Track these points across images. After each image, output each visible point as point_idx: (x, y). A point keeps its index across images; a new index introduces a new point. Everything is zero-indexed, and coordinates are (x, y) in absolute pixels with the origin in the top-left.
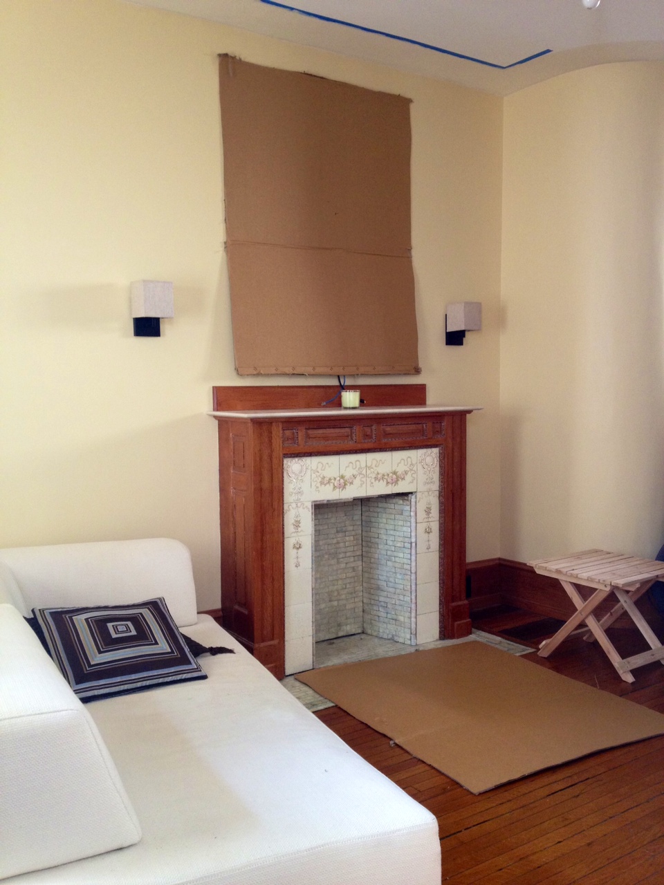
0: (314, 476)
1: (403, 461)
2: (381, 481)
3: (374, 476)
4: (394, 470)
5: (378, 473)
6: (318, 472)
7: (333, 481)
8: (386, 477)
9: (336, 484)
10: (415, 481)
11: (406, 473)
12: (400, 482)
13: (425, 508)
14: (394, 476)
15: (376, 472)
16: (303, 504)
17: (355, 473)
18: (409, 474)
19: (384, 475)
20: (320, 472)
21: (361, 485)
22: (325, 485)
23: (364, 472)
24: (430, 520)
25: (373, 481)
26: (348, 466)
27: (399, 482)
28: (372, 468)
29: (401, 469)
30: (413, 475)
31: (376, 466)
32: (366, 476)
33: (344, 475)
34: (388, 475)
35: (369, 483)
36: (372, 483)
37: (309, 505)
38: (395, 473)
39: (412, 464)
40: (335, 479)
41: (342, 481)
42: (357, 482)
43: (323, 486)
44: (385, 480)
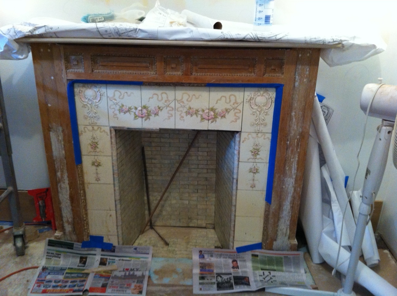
0: (110, 103)
1: (223, 99)
2: (195, 116)
3: (185, 110)
4: (211, 107)
5: (190, 108)
6: (115, 100)
7: (134, 110)
8: (201, 113)
9: (137, 113)
10: (239, 121)
11: (227, 111)
12: (219, 120)
13: (251, 149)
14: (212, 113)
15: (187, 106)
16: (101, 129)
17: (161, 104)
18: (232, 112)
19: (197, 111)
20: (118, 100)
21: (169, 117)
22: (125, 113)
23: (172, 105)
24: (257, 161)
25: (184, 115)
26: (152, 98)
27: (217, 120)
28: (183, 102)
29: (220, 107)
30: (237, 114)
31: (187, 100)
32: (175, 109)
33: (147, 105)
34: (203, 111)
35: (178, 117)
36: (183, 117)
37: (107, 130)
38: (212, 109)
39: (236, 102)
40: (136, 108)
41: (145, 111)
42: (163, 114)
43: (122, 114)
44: (199, 116)
